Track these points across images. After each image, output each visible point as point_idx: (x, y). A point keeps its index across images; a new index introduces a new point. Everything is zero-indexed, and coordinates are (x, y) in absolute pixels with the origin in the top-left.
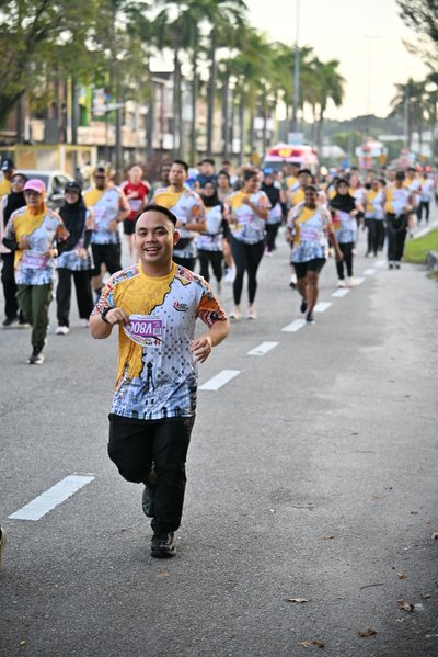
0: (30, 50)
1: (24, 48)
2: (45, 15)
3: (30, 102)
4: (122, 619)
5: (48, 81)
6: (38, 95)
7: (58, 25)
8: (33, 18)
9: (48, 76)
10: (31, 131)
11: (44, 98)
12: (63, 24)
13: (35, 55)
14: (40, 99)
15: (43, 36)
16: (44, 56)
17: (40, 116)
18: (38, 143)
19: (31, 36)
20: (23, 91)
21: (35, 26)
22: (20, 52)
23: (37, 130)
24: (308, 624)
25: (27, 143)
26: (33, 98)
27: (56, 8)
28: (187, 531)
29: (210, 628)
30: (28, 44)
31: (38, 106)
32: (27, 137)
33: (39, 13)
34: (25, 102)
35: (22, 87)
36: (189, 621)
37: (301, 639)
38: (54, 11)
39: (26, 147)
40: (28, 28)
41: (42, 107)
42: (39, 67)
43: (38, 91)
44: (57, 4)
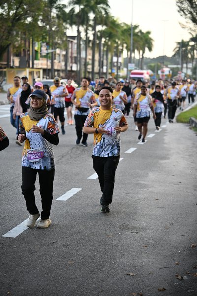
0: (13, 25)
1: (11, 25)
2: (20, 10)
3: (13, 49)
4: (53, 282)
5: (21, 39)
6: (17, 46)
7: (26, 15)
8: (15, 11)
9: (21, 37)
10: (13, 62)
11: (19, 47)
12: (28, 14)
13: (15, 28)
14: (17, 47)
15: (19, 19)
16: (19, 28)
17: (17, 55)
18: (17, 67)
19: (14, 19)
20: (10, 44)
21: (16, 15)
22: (9, 26)
23: (16, 62)
24: (135, 285)
25: (12, 67)
26: (14, 47)
27: (25, 7)
28: (82, 243)
29: (92, 287)
30: (12, 23)
31: (17, 51)
32: (12, 65)
33: (17, 9)
34: (11, 49)
35: (10, 42)
36: (83, 283)
37: (133, 292)
38: (24, 8)
39: (11, 69)
40: (13, 15)
41: (19, 51)
42: (17, 33)
43: (17, 44)
44: (26, 5)
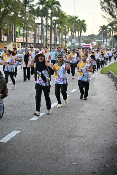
0: (3, 17)
1: (2, 16)
2: (7, 8)
3: (3, 31)
4: (28, 169)
6: (5, 29)
7: (11, 10)
8: (4, 9)
9: (8, 24)
10: (3, 38)
11: (7, 30)
12: (12, 10)
13: (4, 18)
14: (6, 30)
15: (7, 13)
16: (7, 19)
17: (5, 35)
18: (5, 41)
19: (4, 13)
20: (1, 28)
22: (1, 18)
23: (5, 38)
24: (77, 170)
25: (3, 42)
26: (4, 30)
27: (10, 6)
28: (45, 145)
29: (52, 171)
30: (3, 15)
31: (5, 32)
32: (2, 41)
33: (5, 7)
34: (2, 31)
35: (1, 27)
36: (46, 169)
37: (76, 174)
39: (2, 43)
40: (3, 11)
41: (6, 32)
42: (6, 22)
43: (5, 28)
44: (10, 5)
